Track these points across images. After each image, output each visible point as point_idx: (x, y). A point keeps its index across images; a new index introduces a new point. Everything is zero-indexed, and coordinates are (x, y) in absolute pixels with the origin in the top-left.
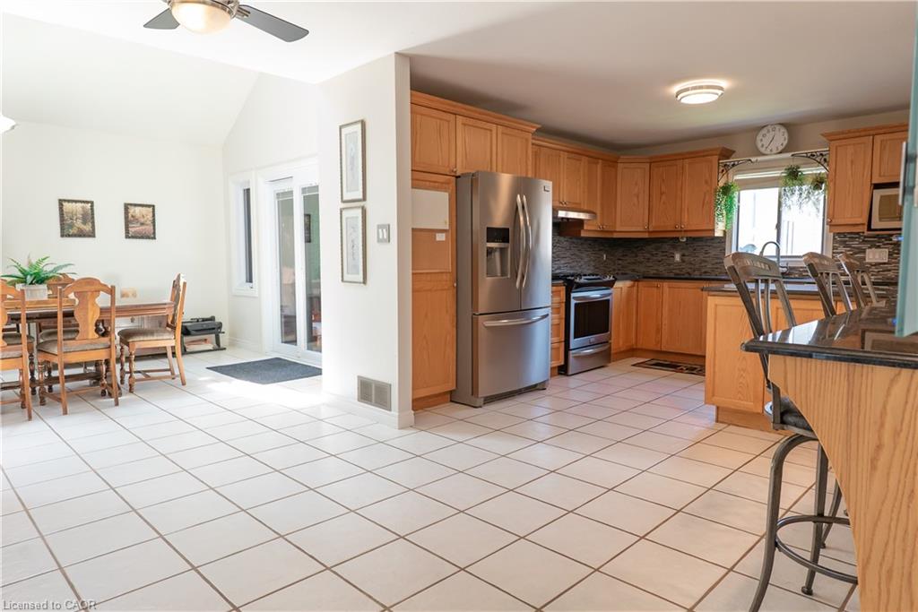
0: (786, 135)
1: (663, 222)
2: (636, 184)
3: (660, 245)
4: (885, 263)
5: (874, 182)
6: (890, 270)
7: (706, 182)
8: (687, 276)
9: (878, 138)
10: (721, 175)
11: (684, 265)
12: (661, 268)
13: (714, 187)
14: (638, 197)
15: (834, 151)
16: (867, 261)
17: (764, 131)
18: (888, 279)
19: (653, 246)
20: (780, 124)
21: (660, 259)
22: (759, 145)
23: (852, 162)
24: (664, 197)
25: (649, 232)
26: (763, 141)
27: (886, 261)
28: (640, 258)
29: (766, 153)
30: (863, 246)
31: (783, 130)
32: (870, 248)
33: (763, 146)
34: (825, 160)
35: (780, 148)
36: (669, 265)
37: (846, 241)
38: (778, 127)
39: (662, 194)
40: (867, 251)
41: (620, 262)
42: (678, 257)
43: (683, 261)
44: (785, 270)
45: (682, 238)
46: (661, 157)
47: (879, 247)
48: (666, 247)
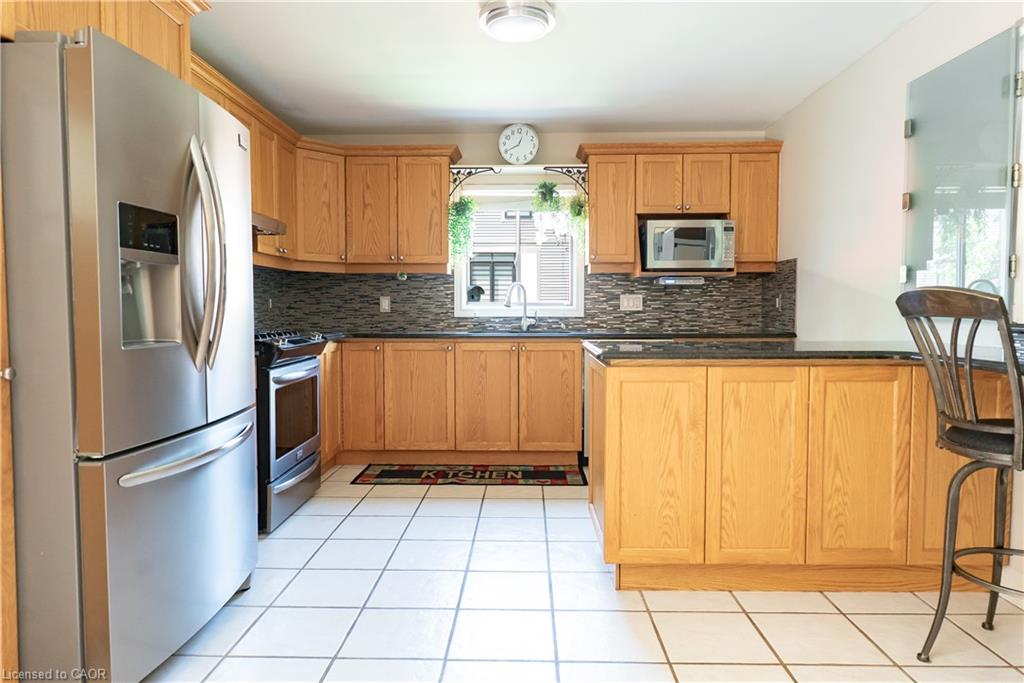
0: (536, 141)
1: (367, 250)
2: (326, 186)
3: (357, 285)
4: (638, 312)
5: (638, 212)
6: (644, 320)
7: (433, 194)
8: (399, 332)
9: (640, 158)
10: (452, 186)
11: (396, 317)
12: (360, 321)
13: (444, 203)
14: (329, 206)
15: (595, 169)
16: (622, 309)
17: (508, 132)
18: (643, 330)
19: (346, 286)
20: (528, 125)
21: (357, 307)
22: (502, 150)
23: (614, 185)
24: (369, 213)
25: (345, 264)
26: (507, 144)
27: (641, 309)
28: (326, 307)
29: (510, 161)
30: (617, 291)
31: (531, 133)
32: (623, 293)
33: (506, 151)
34: (583, 179)
35: (530, 158)
36: (373, 316)
37: (598, 285)
38: (525, 129)
39: (365, 206)
40: (621, 296)
41: (292, 312)
42: (385, 304)
43: (393, 310)
44: (533, 321)
45: (401, 275)
46: (364, 149)
47: (632, 292)
48: (366, 289)
